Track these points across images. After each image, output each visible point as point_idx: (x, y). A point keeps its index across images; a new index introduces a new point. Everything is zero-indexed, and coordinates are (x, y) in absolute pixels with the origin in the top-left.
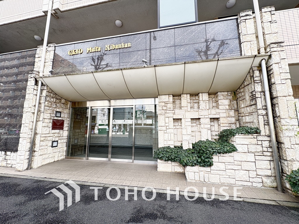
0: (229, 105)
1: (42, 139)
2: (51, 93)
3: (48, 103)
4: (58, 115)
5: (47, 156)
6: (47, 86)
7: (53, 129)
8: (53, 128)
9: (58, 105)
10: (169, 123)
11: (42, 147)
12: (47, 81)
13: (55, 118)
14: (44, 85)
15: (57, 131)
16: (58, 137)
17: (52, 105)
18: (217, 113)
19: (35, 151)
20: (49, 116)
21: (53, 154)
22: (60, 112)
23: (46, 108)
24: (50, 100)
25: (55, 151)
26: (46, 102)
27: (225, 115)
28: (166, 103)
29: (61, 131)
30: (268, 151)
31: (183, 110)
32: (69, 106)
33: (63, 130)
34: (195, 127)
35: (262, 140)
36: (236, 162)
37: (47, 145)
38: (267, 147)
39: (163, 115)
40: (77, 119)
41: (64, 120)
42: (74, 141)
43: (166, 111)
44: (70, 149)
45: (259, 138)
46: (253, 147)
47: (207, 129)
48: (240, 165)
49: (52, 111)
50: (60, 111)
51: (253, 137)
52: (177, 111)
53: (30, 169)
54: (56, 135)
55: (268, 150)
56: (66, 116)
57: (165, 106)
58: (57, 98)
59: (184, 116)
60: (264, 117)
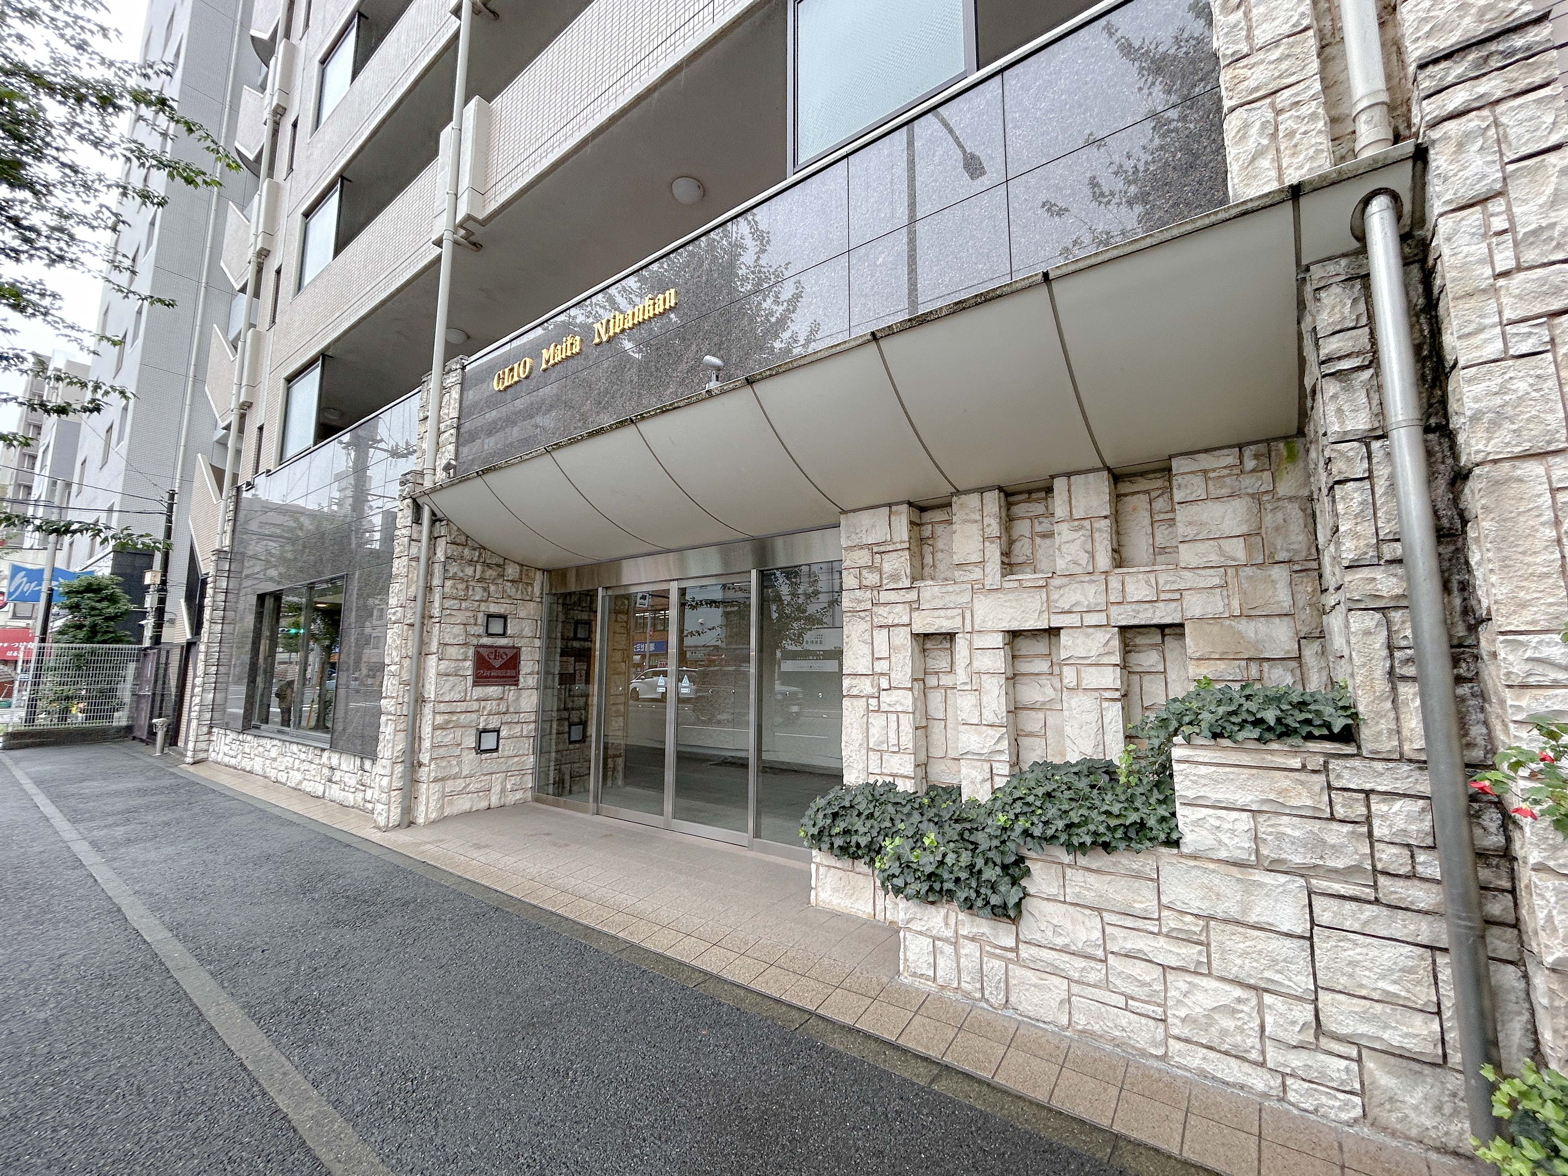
0: (1245, 536)
1: (439, 719)
2: (465, 545)
3: (454, 586)
4: (496, 627)
5: (460, 784)
6: (448, 520)
7: (476, 684)
8: (480, 680)
9: (492, 588)
10: (893, 659)
11: (442, 751)
12: (445, 503)
13: (486, 641)
14: (441, 521)
15: (493, 691)
16: (498, 713)
17: (470, 592)
18: (1163, 596)
19: (420, 765)
20: (459, 635)
21: (483, 778)
22: (504, 618)
23: (448, 603)
24: (461, 575)
25: (487, 767)
26: (448, 583)
27: (1216, 605)
28: (875, 549)
29: (511, 693)
30: (1412, 876)
31: (964, 586)
32: (537, 591)
33: (517, 685)
34: (1044, 681)
35: (1372, 791)
36: (1171, 921)
37: (459, 745)
38: (1409, 846)
39: (862, 614)
40: (575, 638)
41: (519, 648)
42: (569, 732)
43: (876, 593)
44: (552, 764)
45: (1346, 774)
46: (1297, 834)
47: (1097, 694)
48: (1201, 944)
49: (470, 614)
50: (502, 611)
51: (1296, 763)
52: (930, 590)
53: (409, 826)
54: (488, 708)
55: (1420, 869)
56: (527, 632)
57: (871, 568)
58: (488, 561)
59: (968, 616)
60: (1389, 624)
